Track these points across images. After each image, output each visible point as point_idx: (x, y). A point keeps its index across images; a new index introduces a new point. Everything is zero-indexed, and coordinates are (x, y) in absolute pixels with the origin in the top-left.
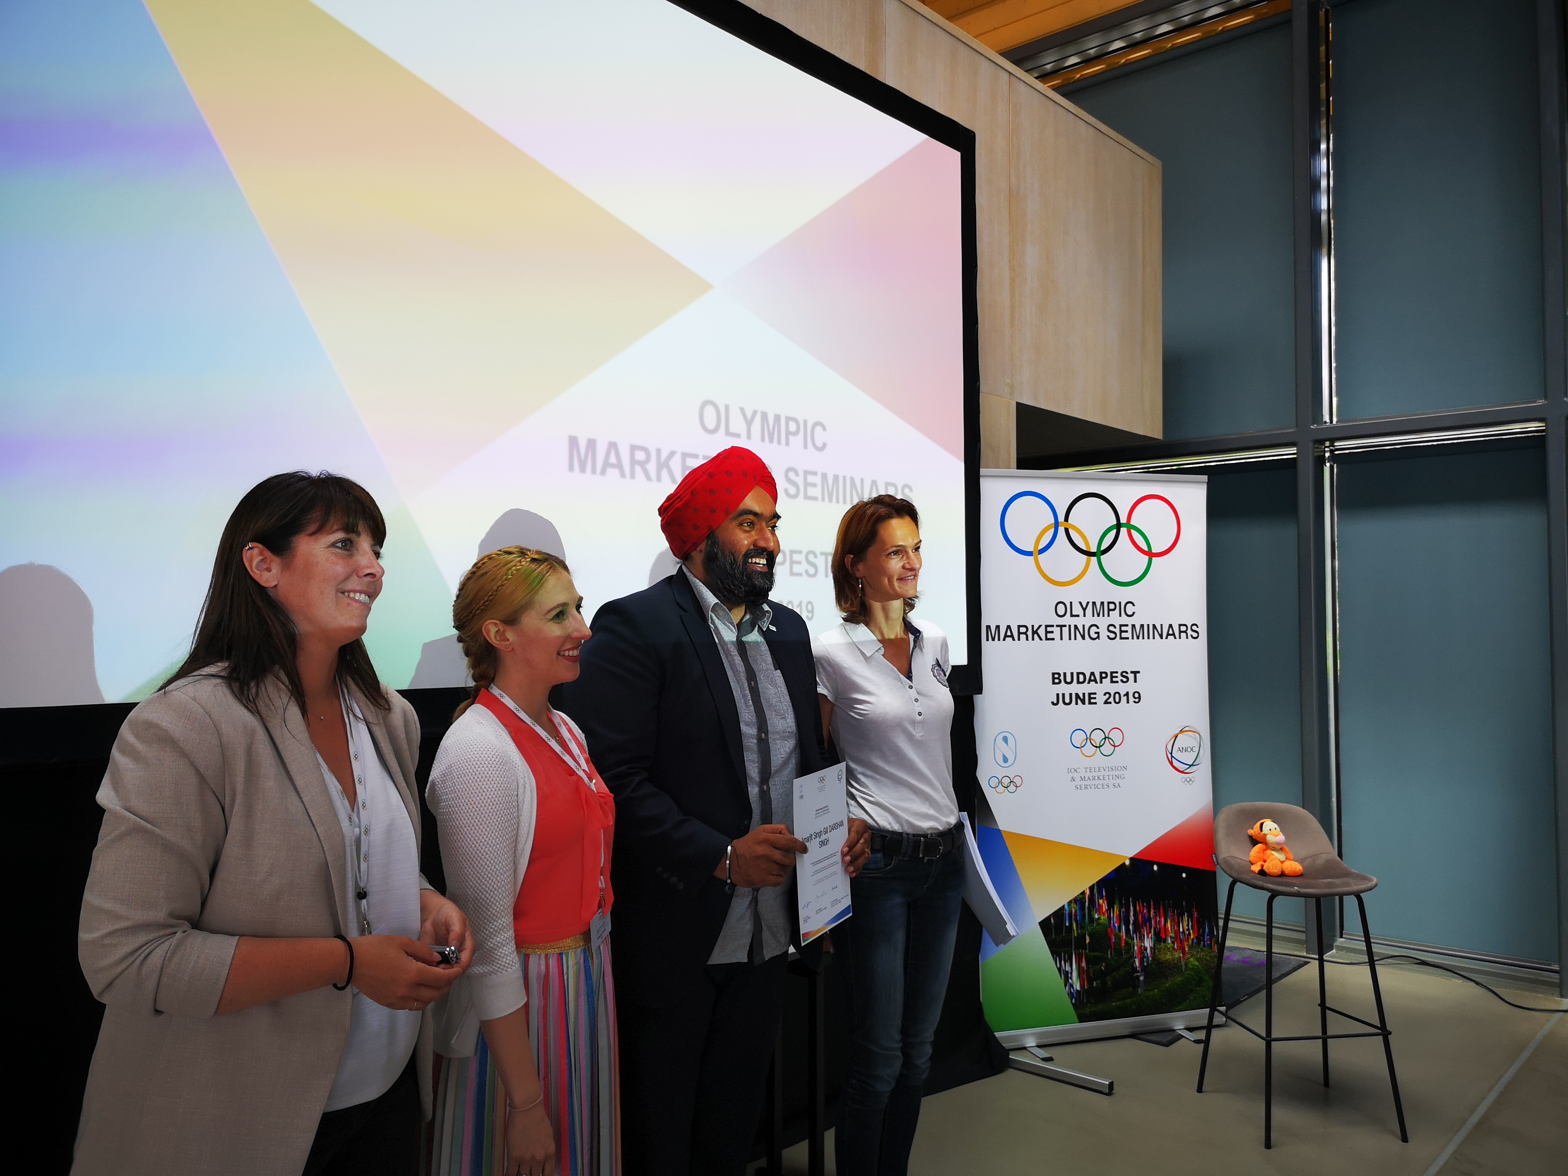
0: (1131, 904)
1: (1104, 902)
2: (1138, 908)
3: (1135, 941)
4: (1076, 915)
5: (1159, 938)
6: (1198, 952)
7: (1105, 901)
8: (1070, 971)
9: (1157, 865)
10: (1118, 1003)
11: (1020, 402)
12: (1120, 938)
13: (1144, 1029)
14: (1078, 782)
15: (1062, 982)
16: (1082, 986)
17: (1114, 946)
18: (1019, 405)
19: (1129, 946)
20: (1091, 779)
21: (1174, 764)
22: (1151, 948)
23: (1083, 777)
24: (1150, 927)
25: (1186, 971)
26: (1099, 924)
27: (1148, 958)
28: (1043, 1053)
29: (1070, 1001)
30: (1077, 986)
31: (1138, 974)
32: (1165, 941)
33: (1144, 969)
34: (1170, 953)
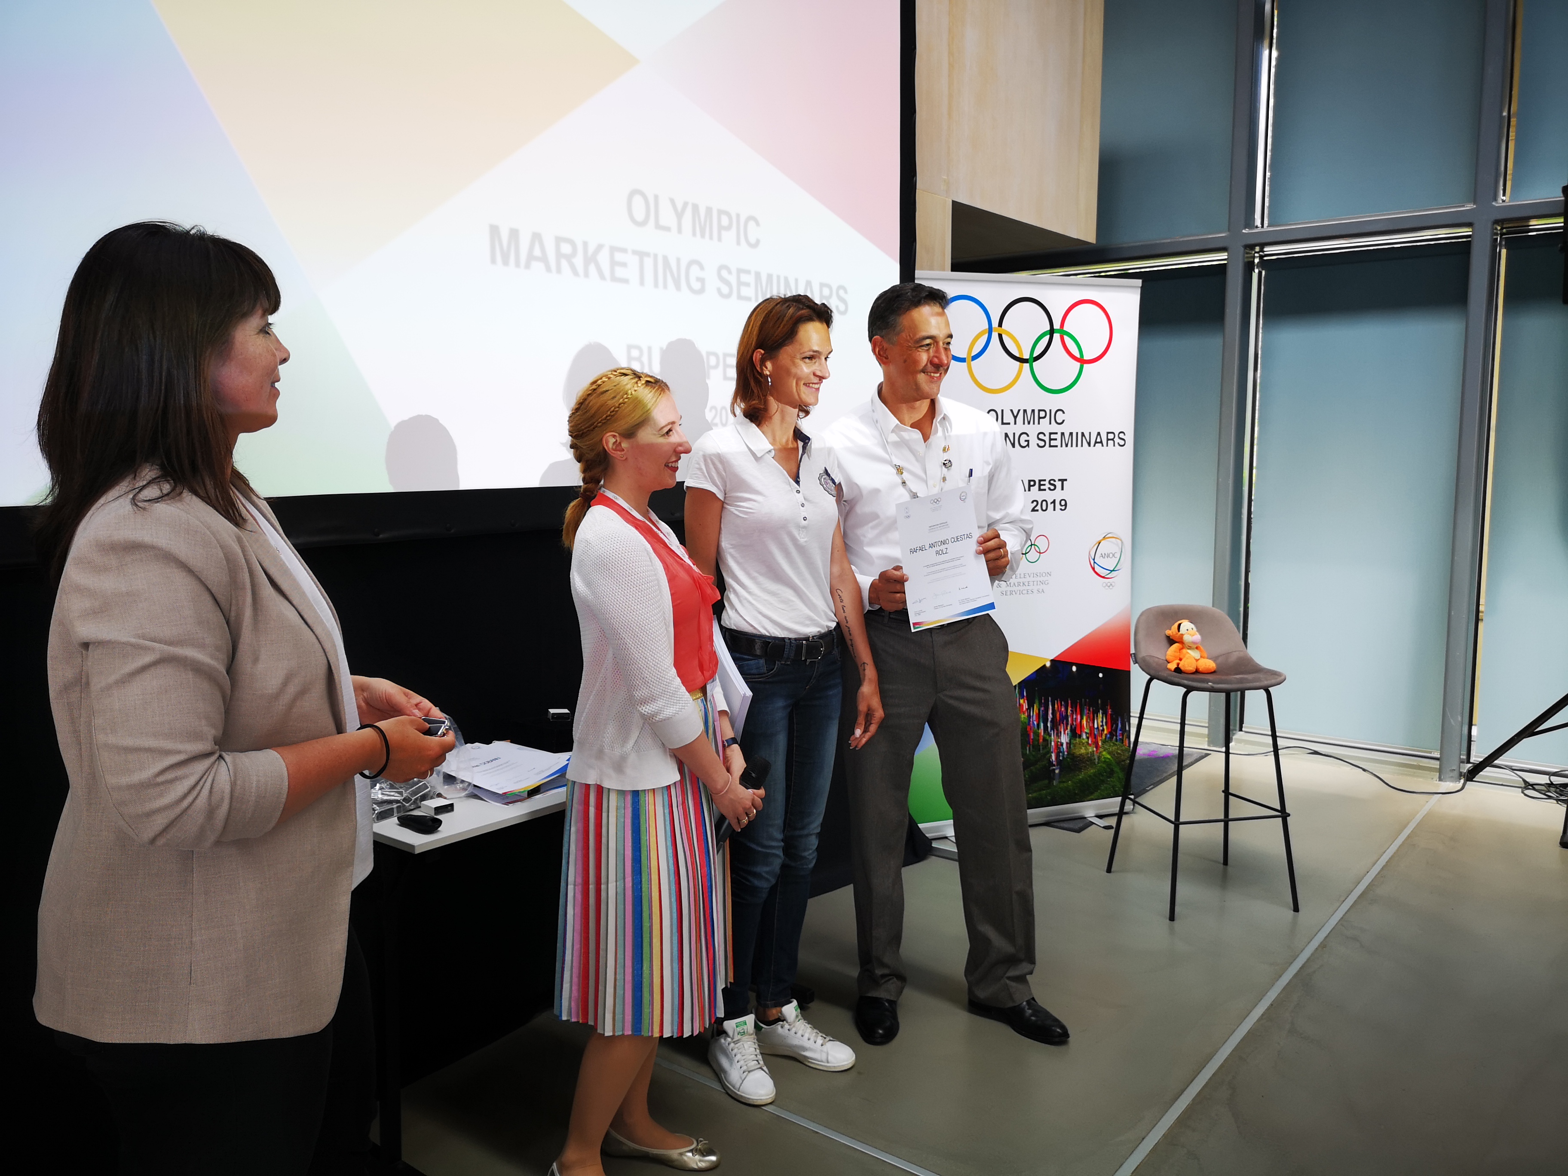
0: (1050, 703)
2: (1056, 706)
3: (1052, 737)
5: (1075, 734)
6: (1110, 746)
7: (1026, 701)
9: (1075, 666)
10: (1035, 795)
11: (956, 200)
12: (1038, 735)
13: (1058, 817)
17: (1033, 742)
18: (955, 204)
19: (1046, 742)
20: (1017, 585)
21: (1096, 570)
22: (1067, 743)
24: (1067, 724)
25: (1098, 764)
27: (1064, 752)
31: (1054, 767)
32: (1080, 736)
33: (1059, 762)
34: (1085, 748)
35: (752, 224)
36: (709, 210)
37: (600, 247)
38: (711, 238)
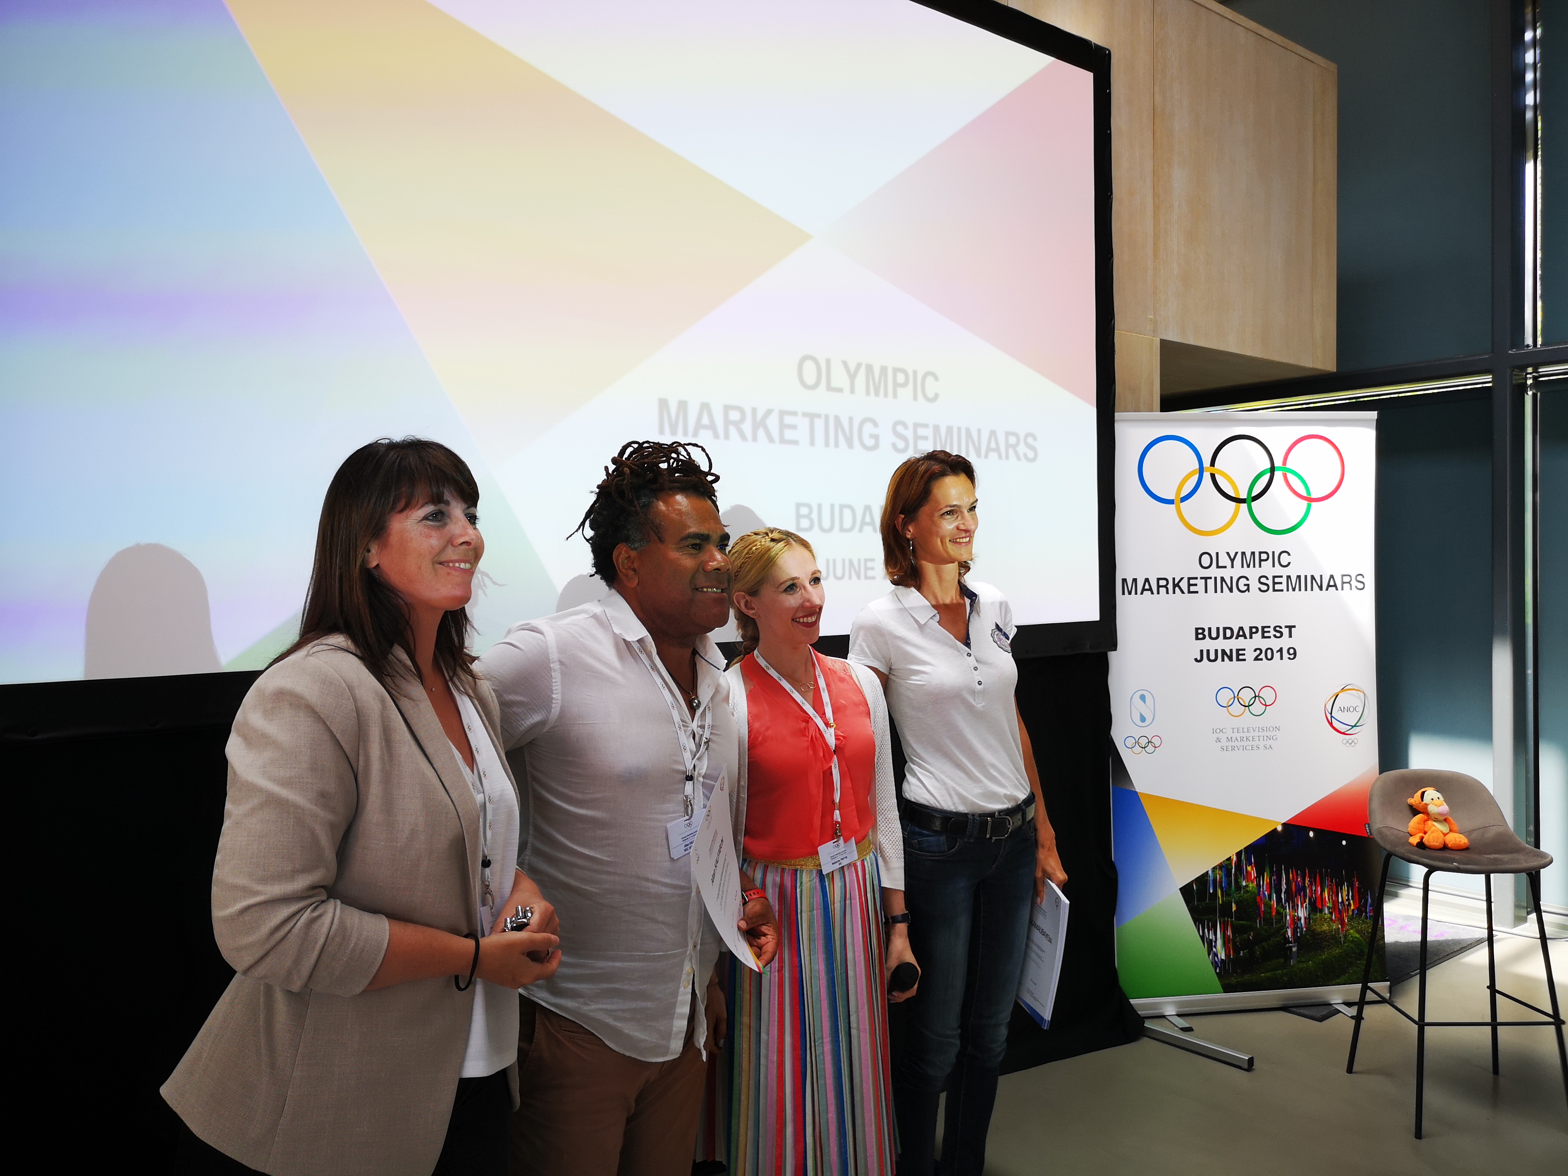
0: (1283, 871)
1: (1252, 869)
2: (1291, 875)
3: (1288, 910)
4: (1221, 882)
5: (1315, 908)
6: (1359, 923)
7: (1254, 868)
8: (1214, 939)
9: (1313, 833)
10: (1268, 974)
11: (1165, 338)
12: (1270, 907)
13: (1298, 1002)
14: (1224, 743)
15: (1205, 950)
16: (1227, 955)
17: (1263, 915)
18: (1163, 342)
19: (1281, 916)
20: (1239, 740)
21: (1334, 725)
22: (1305, 918)
23: (1229, 738)
24: (1305, 896)
25: (1344, 943)
26: (1247, 892)
27: (1302, 928)
28: (1182, 1023)
29: (1214, 970)
30: (1222, 955)
31: (1291, 945)
32: (1321, 911)
33: (1297, 940)
34: (1328, 924)
35: (930, 379)
36: (884, 369)
37: (769, 412)
38: (886, 395)
